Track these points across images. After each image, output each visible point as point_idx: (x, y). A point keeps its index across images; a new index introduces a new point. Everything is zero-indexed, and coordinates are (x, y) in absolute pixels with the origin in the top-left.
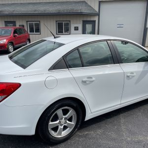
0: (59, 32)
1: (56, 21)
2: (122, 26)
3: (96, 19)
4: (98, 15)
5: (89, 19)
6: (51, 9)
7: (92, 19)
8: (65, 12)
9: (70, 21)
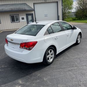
0: (12, 21)
1: (10, 15)
2: (47, 15)
3: (33, 12)
4: (34, 10)
5: (29, 13)
6: (6, 8)
7: (31, 13)
8: (16, 9)
9: (18, 15)
